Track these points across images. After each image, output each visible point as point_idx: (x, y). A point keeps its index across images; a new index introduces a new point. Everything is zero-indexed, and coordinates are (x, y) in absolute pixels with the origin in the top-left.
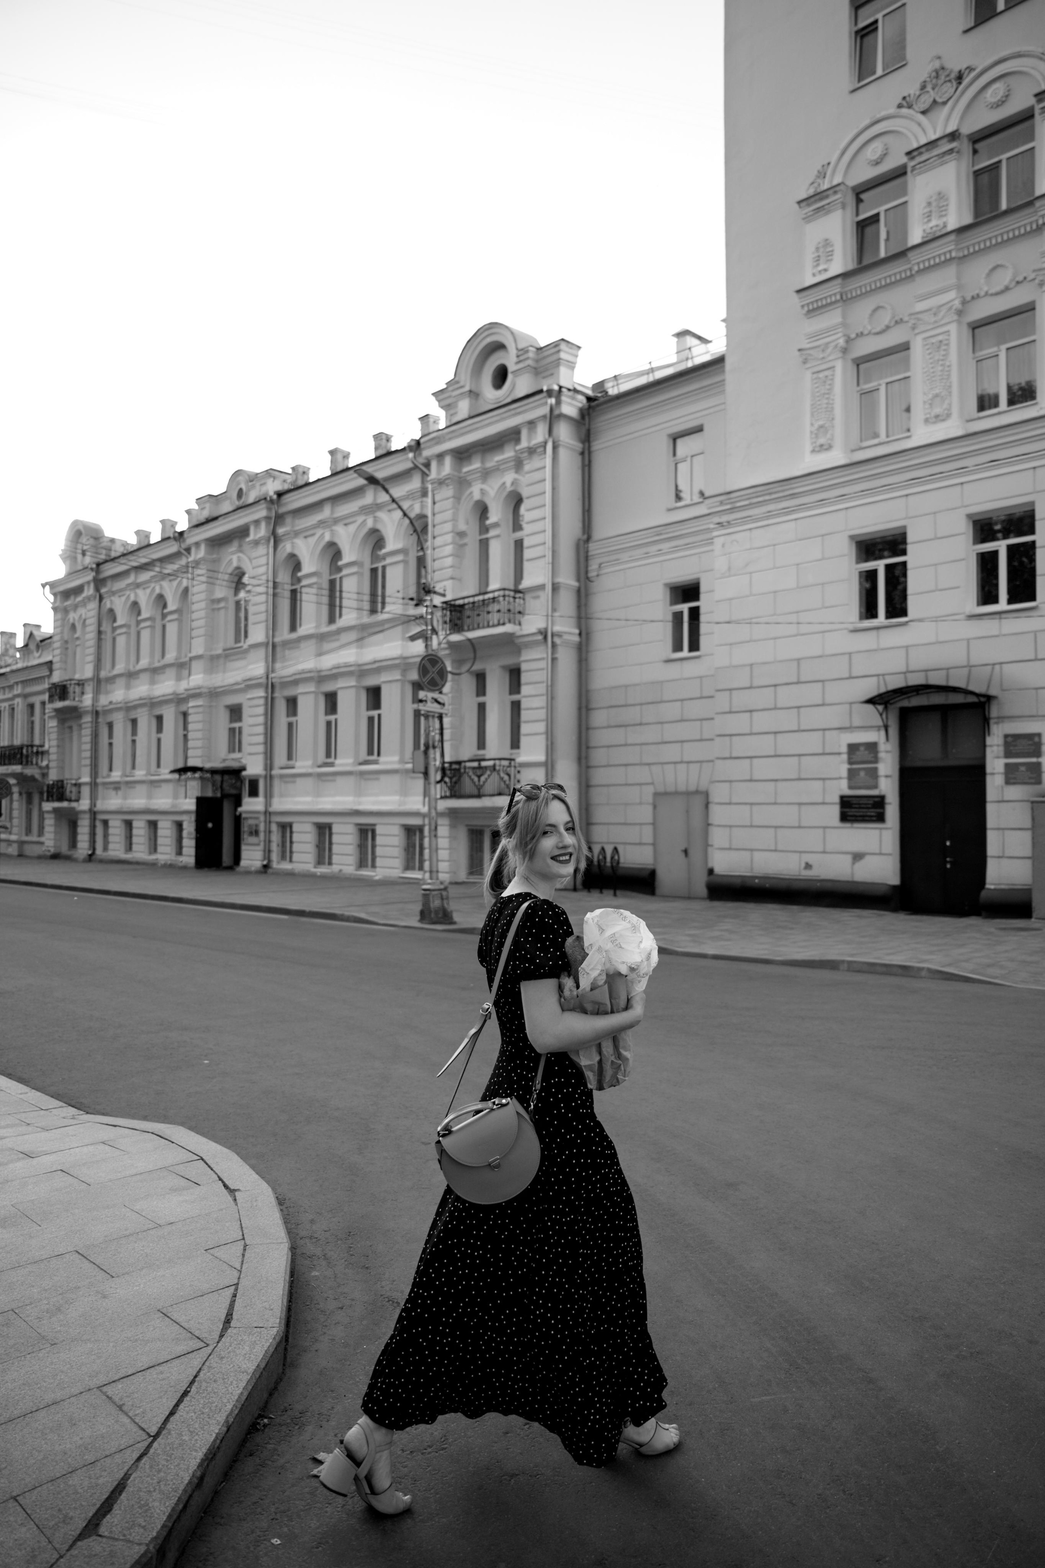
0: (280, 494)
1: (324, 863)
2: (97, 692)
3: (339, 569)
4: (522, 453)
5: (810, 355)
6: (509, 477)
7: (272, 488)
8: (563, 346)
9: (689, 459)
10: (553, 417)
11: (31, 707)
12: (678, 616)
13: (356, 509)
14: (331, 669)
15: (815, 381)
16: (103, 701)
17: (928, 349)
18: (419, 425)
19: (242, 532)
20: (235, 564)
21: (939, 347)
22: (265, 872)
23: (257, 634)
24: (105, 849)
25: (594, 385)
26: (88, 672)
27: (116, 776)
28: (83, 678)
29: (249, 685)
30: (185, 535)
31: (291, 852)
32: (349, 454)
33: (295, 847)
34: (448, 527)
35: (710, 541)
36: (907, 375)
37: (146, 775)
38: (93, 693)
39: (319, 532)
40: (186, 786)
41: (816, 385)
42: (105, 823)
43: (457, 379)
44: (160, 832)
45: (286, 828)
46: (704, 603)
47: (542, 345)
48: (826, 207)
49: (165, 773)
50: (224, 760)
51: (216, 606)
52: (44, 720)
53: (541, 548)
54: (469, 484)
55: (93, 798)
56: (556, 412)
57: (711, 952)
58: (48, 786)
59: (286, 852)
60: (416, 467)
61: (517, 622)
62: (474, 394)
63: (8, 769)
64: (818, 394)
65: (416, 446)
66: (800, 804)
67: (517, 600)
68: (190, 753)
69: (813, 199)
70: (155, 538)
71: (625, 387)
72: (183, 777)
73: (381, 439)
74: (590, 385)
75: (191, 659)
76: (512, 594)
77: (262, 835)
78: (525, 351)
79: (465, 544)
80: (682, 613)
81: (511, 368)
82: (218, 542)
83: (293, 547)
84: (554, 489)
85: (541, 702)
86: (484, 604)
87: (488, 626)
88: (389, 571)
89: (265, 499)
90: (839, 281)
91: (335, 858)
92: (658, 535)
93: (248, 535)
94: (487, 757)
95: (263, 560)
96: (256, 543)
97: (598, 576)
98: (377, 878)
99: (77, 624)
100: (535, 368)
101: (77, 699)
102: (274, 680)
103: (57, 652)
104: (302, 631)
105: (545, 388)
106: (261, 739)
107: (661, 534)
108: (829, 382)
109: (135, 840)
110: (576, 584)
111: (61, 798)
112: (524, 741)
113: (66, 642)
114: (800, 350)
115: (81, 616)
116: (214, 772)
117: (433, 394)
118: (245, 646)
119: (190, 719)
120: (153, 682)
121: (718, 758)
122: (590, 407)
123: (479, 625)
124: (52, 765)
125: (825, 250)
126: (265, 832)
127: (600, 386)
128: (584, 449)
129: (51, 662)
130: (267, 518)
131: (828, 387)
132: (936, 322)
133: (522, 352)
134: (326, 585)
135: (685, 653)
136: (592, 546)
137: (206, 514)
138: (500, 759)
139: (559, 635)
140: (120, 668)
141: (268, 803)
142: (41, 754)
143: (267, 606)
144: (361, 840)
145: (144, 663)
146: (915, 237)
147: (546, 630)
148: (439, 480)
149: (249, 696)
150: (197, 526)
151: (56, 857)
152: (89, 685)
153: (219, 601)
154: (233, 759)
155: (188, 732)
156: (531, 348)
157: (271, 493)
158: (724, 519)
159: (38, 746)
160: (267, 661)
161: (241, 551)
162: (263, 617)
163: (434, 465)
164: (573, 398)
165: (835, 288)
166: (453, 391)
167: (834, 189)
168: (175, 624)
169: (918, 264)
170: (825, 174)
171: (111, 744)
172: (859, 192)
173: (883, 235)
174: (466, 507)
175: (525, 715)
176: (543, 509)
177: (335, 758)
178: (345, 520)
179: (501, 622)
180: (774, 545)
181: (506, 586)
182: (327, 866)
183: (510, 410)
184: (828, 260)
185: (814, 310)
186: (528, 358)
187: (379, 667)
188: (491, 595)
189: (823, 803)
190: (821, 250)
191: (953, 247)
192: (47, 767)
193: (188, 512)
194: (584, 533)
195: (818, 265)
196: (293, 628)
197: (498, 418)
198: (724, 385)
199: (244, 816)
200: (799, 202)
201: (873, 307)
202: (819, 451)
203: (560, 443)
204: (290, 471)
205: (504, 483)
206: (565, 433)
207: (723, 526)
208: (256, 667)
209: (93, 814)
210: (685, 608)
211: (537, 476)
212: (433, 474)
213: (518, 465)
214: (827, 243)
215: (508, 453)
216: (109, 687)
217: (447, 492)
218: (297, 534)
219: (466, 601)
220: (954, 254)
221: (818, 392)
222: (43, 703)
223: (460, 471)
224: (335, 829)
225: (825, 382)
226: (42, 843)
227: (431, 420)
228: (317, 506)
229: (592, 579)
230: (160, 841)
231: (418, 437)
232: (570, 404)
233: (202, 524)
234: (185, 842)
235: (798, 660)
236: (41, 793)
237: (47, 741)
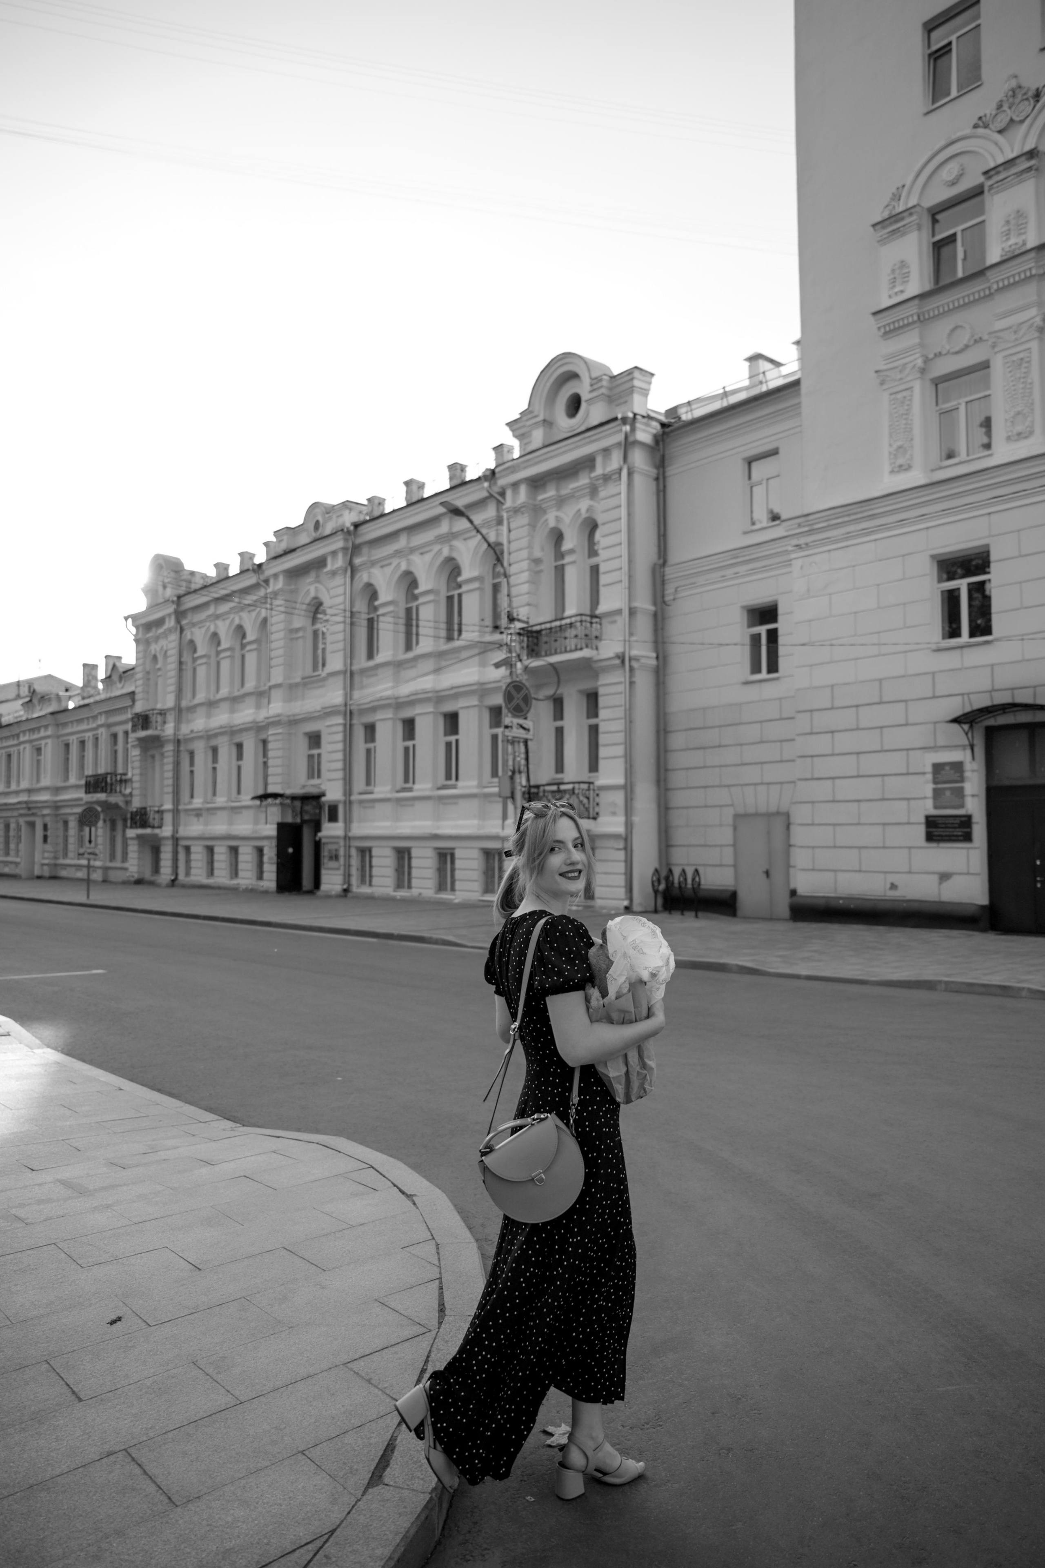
0: (356, 526)
1: (403, 887)
2: (178, 721)
3: (415, 598)
4: (597, 480)
5: (887, 376)
6: (584, 505)
7: (348, 519)
8: (637, 374)
9: (764, 482)
10: (628, 444)
11: (115, 736)
12: (755, 640)
13: (432, 538)
14: (408, 696)
15: (892, 402)
16: (185, 729)
17: (1009, 367)
18: (492, 455)
19: (320, 563)
20: (313, 594)
21: (1020, 365)
22: (346, 896)
23: (335, 662)
24: (188, 874)
25: (667, 411)
26: (169, 702)
27: (197, 802)
28: (165, 707)
29: (328, 713)
30: (264, 567)
31: (371, 876)
32: (423, 483)
33: (375, 871)
34: (524, 554)
35: (788, 563)
36: (987, 393)
37: (227, 802)
38: (175, 722)
39: (395, 562)
40: (266, 812)
41: (894, 406)
42: (188, 849)
43: (530, 409)
44: (241, 858)
45: (365, 853)
46: (782, 625)
47: (616, 373)
48: (901, 229)
49: (246, 799)
50: (304, 786)
51: (294, 636)
52: (127, 750)
53: (618, 573)
54: (544, 512)
55: (176, 825)
56: (631, 439)
57: (804, 972)
58: (132, 813)
59: (366, 876)
60: (491, 496)
61: (594, 647)
62: (548, 423)
63: (92, 797)
64: (896, 415)
65: (491, 475)
66: (884, 824)
67: (594, 625)
68: (270, 780)
69: (888, 222)
70: (234, 570)
71: (699, 413)
72: (265, 803)
73: (456, 469)
74: (663, 411)
75: (270, 688)
76: (588, 619)
77: (342, 860)
78: (599, 379)
79: (541, 571)
80: (759, 635)
81: (585, 396)
82: (296, 573)
83: (370, 576)
84: (630, 515)
85: (619, 725)
86: (561, 630)
87: (566, 651)
88: (465, 599)
89: (342, 530)
90: (916, 302)
91: (414, 882)
92: (735, 558)
93: (325, 566)
94: (566, 780)
95: (341, 590)
96: (334, 573)
97: (674, 599)
98: (457, 901)
99: (158, 655)
100: (609, 396)
101: (159, 728)
102: (352, 708)
103: (140, 682)
104: (380, 658)
105: (620, 416)
106: (340, 765)
107: (738, 557)
108: (907, 403)
109: (216, 865)
110: (653, 608)
111: (144, 824)
112: (602, 764)
113: (148, 673)
114: (877, 372)
115: (162, 647)
116: (294, 798)
117: (507, 424)
118: (324, 674)
119: (270, 746)
120: (232, 711)
121: (800, 780)
122: (664, 433)
123: (556, 650)
124: (135, 792)
125: (901, 271)
126: (345, 856)
127: (673, 412)
128: (658, 474)
129: (133, 693)
130: (344, 549)
131: (906, 407)
132: (1016, 339)
133: (596, 381)
134: (402, 614)
135: (764, 675)
136: (668, 570)
137: (283, 546)
138: (579, 783)
139: (637, 659)
140: (201, 697)
141: (347, 828)
142: (124, 781)
143: (345, 635)
144: (440, 864)
145: (224, 692)
146: (994, 255)
147: (623, 654)
148: (515, 508)
149: (328, 723)
150: (275, 558)
151: (139, 882)
152: (171, 714)
153: (297, 630)
154: (312, 786)
155: (268, 759)
156: (605, 377)
157: (348, 524)
158: (802, 541)
159: (122, 775)
160: (345, 689)
161: (319, 582)
162: (341, 645)
163: (509, 493)
164: (647, 425)
165: (912, 309)
166: (527, 420)
167: (909, 211)
168: (254, 654)
169: (997, 282)
170: (900, 196)
171: (192, 772)
172: (935, 214)
173: (960, 255)
174: (541, 536)
175: (602, 739)
176: (618, 535)
177: (414, 783)
178: (421, 550)
179: (579, 647)
180: (854, 566)
181: (582, 612)
182: (406, 890)
183: (584, 438)
184: (904, 282)
185: (891, 331)
186: (601, 387)
187: (457, 693)
188: (568, 621)
189: (908, 823)
190: (897, 271)
191: (1033, 264)
192: (131, 794)
193: (266, 544)
194: (659, 557)
195: (894, 287)
196: (370, 656)
197: (573, 446)
198: (800, 407)
199: (323, 841)
200: (874, 226)
201: (951, 327)
202: (898, 472)
203: (635, 469)
204: (366, 503)
205: (579, 510)
206: (639, 458)
207: (801, 548)
208: (334, 695)
209: (176, 840)
210: (763, 630)
211: (612, 502)
212: (509, 503)
213: (593, 491)
214: (903, 264)
215: (583, 480)
216: (190, 716)
217: (523, 520)
218: (373, 564)
219: (543, 627)
220: (1034, 272)
221: (896, 413)
222: (126, 733)
223: (535, 499)
224: (414, 853)
225: (903, 403)
226: (126, 869)
227: (505, 450)
228: (393, 535)
229: (668, 603)
230: (241, 866)
231: (492, 466)
232: (644, 431)
233: (280, 556)
234: (266, 867)
235: (880, 680)
236: (125, 820)
237: (130, 769)
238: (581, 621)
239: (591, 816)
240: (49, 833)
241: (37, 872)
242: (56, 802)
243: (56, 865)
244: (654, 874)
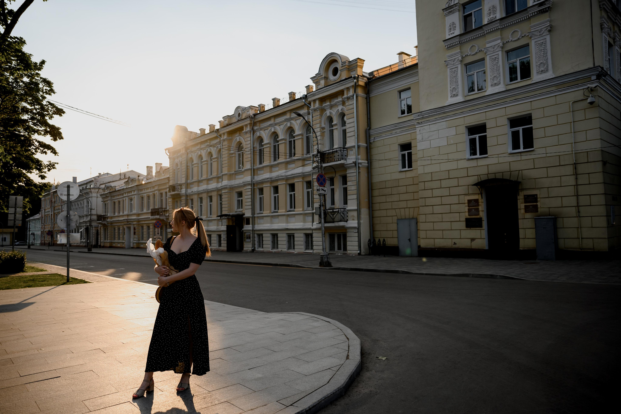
0: (255, 115)
1: (275, 248)
2: (187, 188)
3: (278, 141)
4: (345, 99)
5: (449, 63)
6: (340, 108)
7: (252, 113)
8: (358, 61)
9: (406, 99)
10: (356, 86)
11: (161, 194)
12: (403, 156)
13: (283, 120)
14: (276, 178)
15: (451, 72)
16: (189, 191)
17: (491, 60)
18: (305, 89)
19: (241, 129)
20: (238, 140)
21: (495, 60)
22: (253, 252)
23: (248, 166)
26: (183, 181)
28: (182, 183)
29: (245, 185)
30: (219, 131)
31: (263, 244)
32: (280, 99)
33: (264, 242)
34: (318, 125)
35: (415, 129)
36: (484, 69)
37: (206, 218)
38: (185, 188)
39: (269, 128)
40: (222, 221)
41: (451, 74)
43: (319, 73)
44: (213, 238)
45: (260, 236)
46: (413, 151)
47: (351, 60)
48: (453, 11)
49: (214, 217)
50: (237, 211)
51: (231, 156)
52: (167, 199)
53: (353, 132)
54: (325, 110)
56: (357, 84)
57: (425, 273)
59: (261, 244)
60: (305, 104)
61: (345, 159)
62: (326, 78)
63: (154, 217)
64: (452, 77)
65: (305, 97)
66: (451, 222)
67: (345, 151)
68: (223, 209)
69: (448, 9)
70: (207, 131)
71: (381, 74)
72: (221, 218)
73: (292, 95)
74: (368, 73)
75: (222, 175)
76: (342, 149)
77: (251, 238)
79: (325, 132)
80: (405, 154)
81: (339, 69)
82: (231, 133)
83: (260, 134)
85: (354, 188)
86: (333, 153)
87: (335, 161)
88: (296, 141)
90: (458, 37)
91: (279, 246)
92: (395, 127)
93: (243, 130)
94: (336, 208)
95: (249, 139)
96: (246, 133)
97: (374, 142)
98: (295, 253)
99: (178, 163)
100: (348, 68)
101: (179, 191)
102: (254, 182)
103: (171, 174)
104: (264, 164)
105: (353, 76)
106: (250, 203)
107: (397, 126)
108: (456, 72)
110: (366, 145)
112: (349, 201)
113: (174, 170)
114: (445, 61)
115: (180, 160)
116: (233, 216)
117: (310, 78)
118: (243, 170)
119: (223, 197)
120: (208, 184)
121: (421, 206)
122: (369, 82)
123: (331, 161)
125: (453, 26)
126: (253, 237)
127: (371, 74)
128: (367, 96)
129: (169, 177)
130: (250, 124)
131: (456, 74)
132: (494, 51)
133: (344, 63)
134: (273, 147)
135: (407, 169)
136: (371, 131)
137: (226, 122)
138: (341, 209)
139: (361, 163)
140: (195, 179)
141: (253, 227)
142: (166, 211)
143: (251, 155)
144: (289, 239)
145: (204, 177)
146: (485, 21)
147: (356, 162)
148: (314, 109)
149: (245, 188)
150: (224, 127)
152: (184, 185)
153: (232, 154)
154: (239, 211)
155: (222, 202)
156: (347, 62)
157: (251, 115)
158: (420, 121)
159: (165, 208)
160: (251, 175)
161: (240, 136)
162: (249, 159)
163: (312, 104)
164: (363, 79)
165: (457, 40)
166: (318, 77)
167: (455, 5)
168: (216, 163)
169: (487, 31)
172: (464, 6)
173: (473, 20)
174: (324, 118)
175: (349, 192)
176: (353, 118)
177: (278, 210)
178: (279, 124)
179: (339, 159)
180: (438, 130)
181: (340, 147)
182: (276, 249)
183: (340, 84)
184: (454, 30)
185: (450, 47)
187: (294, 177)
188: (335, 150)
189: (460, 221)
190: (452, 26)
191: (499, 25)
193: (220, 122)
194: (368, 127)
195: (451, 31)
196: (260, 163)
197: (336, 87)
198: (418, 73)
199: (244, 232)
200: (443, 10)
201: (471, 46)
202: (454, 97)
203: (359, 95)
204: (258, 106)
205: (338, 109)
206: (360, 91)
207: (419, 124)
208: (248, 178)
210: (406, 152)
211: (351, 107)
212: (312, 107)
213: (343, 103)
214: (453, 23)
215: (340, 99)
216: (191, 186)
217: (318, 113)
218: (261, 129)
219: (326, 152)
220: (499, 27)
222: (166, 193)
223: (322, 106)
224: (279, 235)
225: (455, 72)
227: (310, 87)
228: (268, 119)
229: (372, 143)
231: (306, 94)
232: (362, 81)
233: (226, 126)
234: (222, 242)
235: (449, 171)
236: (166, 226)
237: (168, 206)
238: (340, 150)
239: (345, 220)
240: (136, 231)
241: (132, 246)
242: (138, 219)
243: (139, 243)
244: (368, 241)
